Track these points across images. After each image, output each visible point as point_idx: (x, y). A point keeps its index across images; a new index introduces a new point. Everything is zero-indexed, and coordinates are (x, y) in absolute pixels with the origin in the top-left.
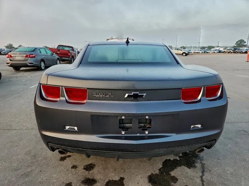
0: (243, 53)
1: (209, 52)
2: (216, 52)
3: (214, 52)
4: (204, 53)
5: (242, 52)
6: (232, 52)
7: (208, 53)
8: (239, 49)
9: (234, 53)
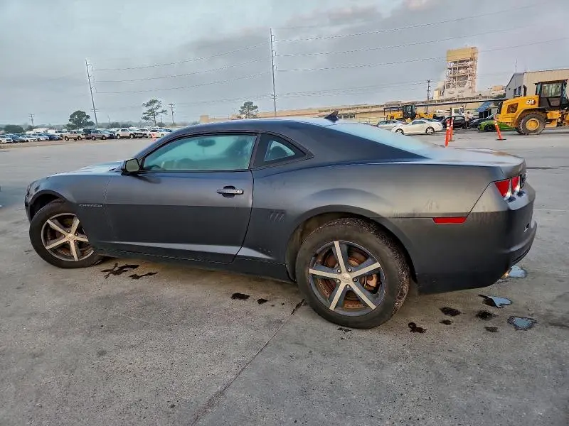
0: (106, 138)
1: (26, 139)
2: (41, 138)
3: (39, 140)
4: (14, 142)
5: (104, 136)
6: (84, 136)
7: (23, 141)
8: (97, 132)
9: (88, 138)
